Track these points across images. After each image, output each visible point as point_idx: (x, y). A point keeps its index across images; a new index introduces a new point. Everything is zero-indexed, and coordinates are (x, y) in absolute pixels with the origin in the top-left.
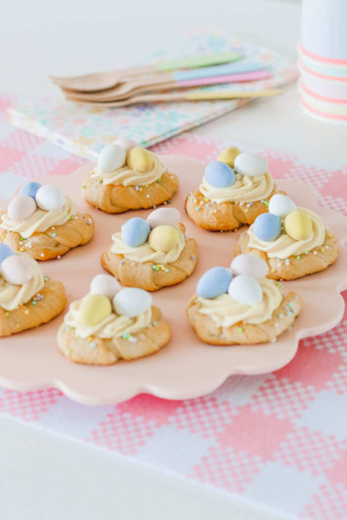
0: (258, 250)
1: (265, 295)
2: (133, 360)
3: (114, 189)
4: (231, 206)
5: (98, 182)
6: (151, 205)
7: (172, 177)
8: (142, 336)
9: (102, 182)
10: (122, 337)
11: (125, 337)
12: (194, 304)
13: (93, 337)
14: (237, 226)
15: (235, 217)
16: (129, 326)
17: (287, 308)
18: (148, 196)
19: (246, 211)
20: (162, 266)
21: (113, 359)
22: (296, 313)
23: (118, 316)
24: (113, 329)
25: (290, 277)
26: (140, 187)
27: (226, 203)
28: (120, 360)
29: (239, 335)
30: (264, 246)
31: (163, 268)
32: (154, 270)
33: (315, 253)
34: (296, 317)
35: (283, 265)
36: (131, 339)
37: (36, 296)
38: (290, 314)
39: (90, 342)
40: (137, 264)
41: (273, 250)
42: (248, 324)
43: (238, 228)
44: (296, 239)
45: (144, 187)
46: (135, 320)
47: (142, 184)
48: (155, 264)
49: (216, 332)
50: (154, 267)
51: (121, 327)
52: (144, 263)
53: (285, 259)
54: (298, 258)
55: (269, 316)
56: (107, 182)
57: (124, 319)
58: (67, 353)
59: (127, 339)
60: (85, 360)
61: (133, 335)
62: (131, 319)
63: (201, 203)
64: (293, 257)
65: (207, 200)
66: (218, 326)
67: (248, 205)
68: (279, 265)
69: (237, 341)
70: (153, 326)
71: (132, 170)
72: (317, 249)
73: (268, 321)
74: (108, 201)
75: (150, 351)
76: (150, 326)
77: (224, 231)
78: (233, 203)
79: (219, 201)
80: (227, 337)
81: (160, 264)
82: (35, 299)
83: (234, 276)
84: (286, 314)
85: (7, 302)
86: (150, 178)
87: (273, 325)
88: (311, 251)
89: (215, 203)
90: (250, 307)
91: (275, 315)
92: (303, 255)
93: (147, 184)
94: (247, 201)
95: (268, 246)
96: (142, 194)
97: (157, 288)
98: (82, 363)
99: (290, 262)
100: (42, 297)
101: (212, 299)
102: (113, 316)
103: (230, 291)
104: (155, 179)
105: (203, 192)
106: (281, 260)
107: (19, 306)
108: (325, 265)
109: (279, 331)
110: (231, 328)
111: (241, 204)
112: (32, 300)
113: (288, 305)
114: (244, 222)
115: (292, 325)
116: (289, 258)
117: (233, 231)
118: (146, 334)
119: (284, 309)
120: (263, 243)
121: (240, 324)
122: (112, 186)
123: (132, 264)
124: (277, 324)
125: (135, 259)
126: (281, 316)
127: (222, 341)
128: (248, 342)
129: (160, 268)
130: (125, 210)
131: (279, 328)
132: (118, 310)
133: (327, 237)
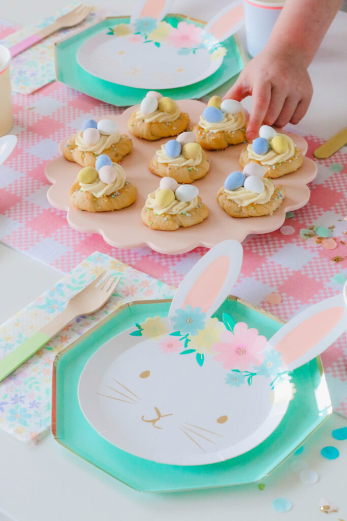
0: (255, 160)
1: (265, 187)
2: (188, 227)
3: (153, 125)
4: (223, 134)
5: (141, 121)
6: (175, 134)
7: (186, 115)
8: (194, 213)
9: (143, 121)
10: (182, 214)
11: (184, 213)
12: (221, 194)
13: (165, 214)
14: (226, 146)
15: (226, 141)
16: (185, 207)
17: (279, 195)
18: (174, 128)
19: (232, 136)
20: (194, 168)
21: (177, 227)
22: (283, 197)
23: (179, 201)
24: (177, 209)
25: (276, 176)
26: (168, 122)
27: (219, 132)
28: (181, 227)
29: (252, 211)
30: (258, 158)
31: (195, 169)
32: (189, 170)
33: (290, 161)
34: (283, 200)
35: (271, 169)
36: (187, 215)
37: (115, 192)
38: (280, 198)
39: (164, 217)
40: (179, 168)
41: (264, 161)
42: (257, 204)
43: (227, 147)
44: (279, 153)
45: (171, 122)
46: (188, 203)
47: (170, 121)
48: (189, 167)
49: (238, 210)
50: (189, 168)
51: (181, 208)
52: (183, 167)
53: (272, 166)
54: (280, 164)
55: (269, 200)
56: (147, 121)
57: (182, 203)
58: (149, 225)
59: (185, 215)
60: (161, 228)
61: (188, 212)
62: (186, 203)
63: (204, 133)
64: (277, 164)
65: (206, 131)
66: (239, 206)
67: (233, 133)
68: (269, 169)
69: (251, 215)
70: (199, 207)
71: (163, 112)
72: (292, 159)
73: (268, 202)
74: (150, 133)
75: (199, 221)
76: (197, 207)
77: (219, 150)
78: (223, 132)
79: (215, 131)
80: (245, 213)
81: (193, 166)
82: (115, 194)
83: (246, 177)
84: (278, 198)
85: (96, 192)
86: (174, 117)
87: (272, 204)
88: (288, 160)
89: (213, 133)
90: (258, 194)
91: (272, 198)
92: (283, 163)
93: (172, 120)
94: (232, 130)
95: (261, 158)
96: (171, 127)
97: (192, 181)
98: (158, 230)
99: (275, 167)
100: (119, 194)
101: (234, 190)
102: (176, 202)
103: (244, 186)
104: (177, 117)
105: (202, 126)
106: (270, 166)
107: (103, 196)
108: (295, 168)
109: (274, 208)
110: (247, 207)
111: (229, 132)
112: (112, 194)
113: (279, 192)
114: (231, 143)
115: (281, 205)
116: (275, 165)
117: (224, 149)
118: (196, 212)
119: (277, 195)
120: (258, 156)
121: (252, 204)
122: (151, 123)
123: (176, 168)
124: (274, 204)
125: (177, 165)
126: (276, 199)
127: (242, 215)
128: (258, 215)
129: (193, 169)
130: (160, 138)
131: (275, 206)
132: (178, 198)
133: (296, 151)
